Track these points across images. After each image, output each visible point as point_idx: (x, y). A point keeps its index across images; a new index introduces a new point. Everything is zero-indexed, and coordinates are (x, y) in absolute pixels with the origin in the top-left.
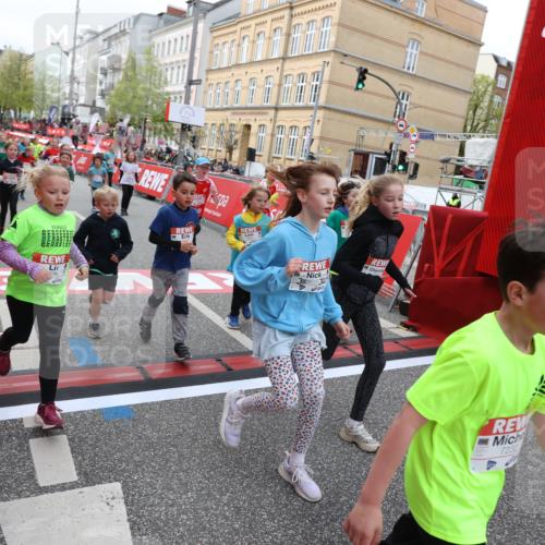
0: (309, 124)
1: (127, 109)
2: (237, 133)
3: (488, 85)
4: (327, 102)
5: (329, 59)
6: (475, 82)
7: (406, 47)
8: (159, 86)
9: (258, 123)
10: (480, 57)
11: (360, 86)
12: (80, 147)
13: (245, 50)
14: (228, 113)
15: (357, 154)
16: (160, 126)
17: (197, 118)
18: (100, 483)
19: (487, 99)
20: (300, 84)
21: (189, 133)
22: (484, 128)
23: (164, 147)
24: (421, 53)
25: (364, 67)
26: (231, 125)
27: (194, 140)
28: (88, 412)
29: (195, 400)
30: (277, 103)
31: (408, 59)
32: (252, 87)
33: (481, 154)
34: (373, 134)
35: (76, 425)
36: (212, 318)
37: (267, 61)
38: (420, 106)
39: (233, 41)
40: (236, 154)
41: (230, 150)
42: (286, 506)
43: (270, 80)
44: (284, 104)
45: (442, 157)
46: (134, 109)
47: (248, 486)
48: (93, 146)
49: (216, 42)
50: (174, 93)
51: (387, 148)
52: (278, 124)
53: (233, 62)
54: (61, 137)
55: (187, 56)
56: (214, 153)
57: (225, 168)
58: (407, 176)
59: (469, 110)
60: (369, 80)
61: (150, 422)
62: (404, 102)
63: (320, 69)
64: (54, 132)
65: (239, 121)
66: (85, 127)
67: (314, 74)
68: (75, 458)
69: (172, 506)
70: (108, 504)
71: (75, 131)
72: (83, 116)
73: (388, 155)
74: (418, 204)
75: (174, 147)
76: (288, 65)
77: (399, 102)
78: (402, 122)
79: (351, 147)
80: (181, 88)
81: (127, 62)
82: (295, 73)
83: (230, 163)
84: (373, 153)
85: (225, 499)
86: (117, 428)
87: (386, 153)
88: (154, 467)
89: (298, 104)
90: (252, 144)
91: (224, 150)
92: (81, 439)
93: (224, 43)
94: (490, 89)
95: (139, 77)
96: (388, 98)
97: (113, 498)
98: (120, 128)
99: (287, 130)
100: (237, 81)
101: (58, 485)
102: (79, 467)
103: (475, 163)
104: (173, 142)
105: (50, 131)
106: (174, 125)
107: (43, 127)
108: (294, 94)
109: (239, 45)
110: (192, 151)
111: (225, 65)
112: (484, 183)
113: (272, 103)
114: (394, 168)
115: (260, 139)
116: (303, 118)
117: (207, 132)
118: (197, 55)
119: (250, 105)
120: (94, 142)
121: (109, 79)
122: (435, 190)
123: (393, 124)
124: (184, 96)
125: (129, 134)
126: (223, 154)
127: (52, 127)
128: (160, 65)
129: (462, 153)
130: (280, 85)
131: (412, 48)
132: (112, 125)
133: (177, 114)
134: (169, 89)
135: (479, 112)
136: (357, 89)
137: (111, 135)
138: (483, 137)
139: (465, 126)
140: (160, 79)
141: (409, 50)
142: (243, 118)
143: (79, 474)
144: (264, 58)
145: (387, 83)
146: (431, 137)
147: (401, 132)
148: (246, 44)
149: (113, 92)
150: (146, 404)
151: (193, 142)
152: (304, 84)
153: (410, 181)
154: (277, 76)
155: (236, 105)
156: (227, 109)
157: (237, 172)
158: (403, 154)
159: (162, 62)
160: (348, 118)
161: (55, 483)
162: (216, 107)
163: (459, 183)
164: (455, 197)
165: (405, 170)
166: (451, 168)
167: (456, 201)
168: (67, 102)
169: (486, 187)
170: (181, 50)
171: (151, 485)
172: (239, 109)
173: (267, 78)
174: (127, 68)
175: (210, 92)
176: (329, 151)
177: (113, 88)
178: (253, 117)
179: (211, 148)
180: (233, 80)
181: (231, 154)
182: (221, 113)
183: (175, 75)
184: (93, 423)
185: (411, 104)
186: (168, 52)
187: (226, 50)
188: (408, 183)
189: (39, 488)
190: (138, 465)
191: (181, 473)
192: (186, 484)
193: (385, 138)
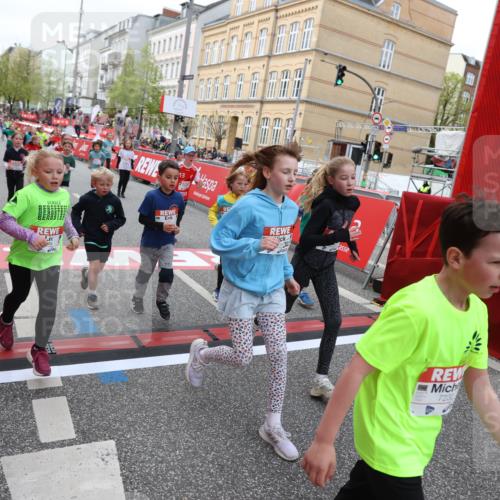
0: (292, 116)
1: (125, 100)
2: (225, 124)
3: (458, 82)
4: (308, 96)
5: (311, 57)
6: (446, 79)
7: (382, 47)
8: (154, 82)
9: (245, 115)
10: (451, 57)
11: (339, 82)
12: (82, 136)
13: (234, 48)
14: (218, 106)
16: (155, 117)
17: (189, 110)
18: (96, 440)
19: (456, 95)
20: (284, 80)
21: (182, 124)
22: (454, 122)
23: (158, 137)
24: (396, 52)
25: (343, 64)
26: (220, 117)
27: (186, 130)
28: (86, 376)
30: (263, 97)
31: (384, 58)
32: (240, 83)
33: (450, 146)
34: (350, 126)
35: (75, 388)
36: (198, 291)
37: (254, 58)
38: (394, 101)
39: (223, 40)
40: (224, 143)
41: (219, 139)
42: (266, 464)
43: (257, 76)
44: (268, 98)
45: (415, 148)
46: (132, 102)
47: (232, 446)
48: (94, 134)
49: (207, 41)
50: (168, 87)
51: (363, 139)
52: (263, 116)
53: (223, 60)
54: (65, 126)
55: (180, 54)
56: (204, 142)
57: (214, 156)
58: (382, 165)
59: (440, 105)
60: (347, 76)
61: (143, 386)
62: (380, 97)
63: (302, 66)
64: (58, 122)
65: (228, 113)
66: (87, 118)
67: (296, 70)
68: (73, 417)
69: (161, 462)
70: (103, 460)
71: (78, 122)
72: (86, 107)
73: (364, 145)
74: (391, 191)
75: (168, 136)
76: (273, 62)
77: (375, 97)
78: (377, 116)
79: (331, 138)
80: (175, 82)
81: (126, 59)
82: (280, 70)
83: (218, 151)
84: (351, 144)
85: (210, 457)
86: (112, 391)
87: (362, 144)
88: (145, 427)
89: (281, 98)
90: (239, 134)
91: (213, 139)
92: (79, 401)
93: (215, 42)
94: (459, 86)
95: (136, 72)
96: (364, 93)
97: (108, 455)
98: (119, 119)
99: (271, 122)
100: (226, 77)
101: (58, 442)
102: (77, 425)
103: (444, 153)
104: (168, 132)
105: (55, 121)
106: (168, 117)
107: (48, 117)
108: (278, 89)
109: (228, 44)
110: (184, 140)
111: (215, 62)
112: (452, 172)
113: (258, 97)
114: (370, 158)
115: (247, 130)
116: (286, 111)
117: (198, 123)
118: (190, 52)
119: (238, 99)
120: (95, 131)
122: (408, 178)
123: (369, 117)
124: (177, 90)
125: (127, 124)
126: (212, 143)
127: (57, 117)
128: (155, 61)
129: (432, 144)
130: (265, 81)
131: (388, 48)
132: (112, 116)
133: (171, 106)
134: (163, 83)
135: (449, 106)
136: (337, 84)
137: (111, 125)
138: (452, 130)
139: (436, 120)
140: (156, 75)
141: (385, 49)
142: (231, 110)
143: (77, 432)
144: (251, 56)
145: (363, 79)
146: (404, 129)
147: (375, 124)
148: (235, 43)
149: (113, 86)
150: (140, 370)
151: (185, 132)
152: (287, 80)
153: (385, 170)
154: (263, 72)
155: (224, 99)
156: (217, 102)
157: (225, 159)
158: (378, 145)
159: (158, 58)
160: (327, 111)
161: (55, 440)
162: (207, 100)
163: (430, 171)
164: (426, 185)
165: (380, 159)
166: (422, 158)
167: (427, 188)
168: (70, 95)
169: (454, 175)
170: (175, 48)
171: (142, 443)
172: (228, 102)
173: (253, 74)
174: (126, 64)
175: (201, 86)
176: (310, 141)
177: (113, 82)
178: (240, 110)
179: (201, 138)
180: (222, 76)
181: (219, 143)
182: (211, 106)
183: (169, 72)
184: (90, 386)
185: (386, 99)
186: (164, 50)
187: (216, 49)
188: (382, 171)
189: (41, 444)
190: (131, 425)
191: (170, 433)
192: (174, 443)
193: (361, 130)
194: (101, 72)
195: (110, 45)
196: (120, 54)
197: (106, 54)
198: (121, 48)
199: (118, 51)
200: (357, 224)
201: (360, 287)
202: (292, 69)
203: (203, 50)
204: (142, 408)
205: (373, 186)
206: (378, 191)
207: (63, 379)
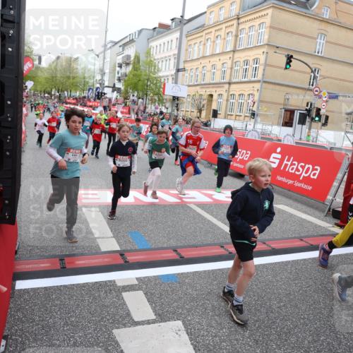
0: (251, 92)
1: (135, 88)
2: (204, 100)
5: (265, 50)
7: (317, 38)
8: (155, 73)
9: (218, 93)
11: (288, 67)
13: (208, 47)
14: (198, 88)
15: (286, 110)
17: (182, 92)
18: (169, 321)
20: (245, 67)
23: (158, 111)
24: (326, 42)
25: (291, 54)
26: (200, 95)
28: (151, 277)
29: (213, 272)
30: (230, 80)
31: (318, 47)
32: (213, 71)
34: (295, 97)
35: (147, 285)
36: (211, 220)
37: (223, 53)
38: (328, 77)
39: (200, 42)
40: (204, 113)
41: (200, 111)
43: (225, 65)
44: (234, 80)
45: (347, 111)
46: (140, 88)
47: (260, 327)
49: (189, 43)
50: (163, 77)
51: (305, 105)
52: (230, 93)
53: (201, 55)
55: (176, 52)
56: (189, 113)
58: (320, 124)
60: (294, 62)
61: (190, 284)
63: (258, 56)
64: (91, 104)
65: (205, 92)
66: (110, 100)
67: (254, 60)
68: (151, 305)
70: (177, 333)
72: (108, 91)
73: (308, 111)
75: (164, 110)
76: (237, 55)
78: (317, 89)
79: (282, 107)
81: (134, 59)
82: (242, 60)
84: (297, 110)
85: (247, 334)
86: (170, 287)
87: (306, 110)
88: (198, 312)
89: (244, 80)
90: (214, 106)
91: (196, 111)
92: (152, 294)
93: (195, 44)
95: (142, 68)
96: (305, 73)
97: (179, 330)
99: (237, 97)
100: (203, 67)
101: (146, 321)
102: (155, 311)
104: (163, 107)
106: (165, 97)
107: (82, 101)
108: (241, 73)
109: (204, 44)
111: (195, 57)
113: (227, 80)
114: (313, 119)
115: (220, 104)
116: (246, 89)
117: (185, 100)
119: (212, 82)
121: (124, 70)
122: (343, 133)
123: (311, 90)
124: (170, 78)
125: (139, 103)
126: (195, 114)
127: (90, 101)
128: (155, 59)
130: (232, 68)
131: (321, 39)
132: (126, 98)
133: (170, 91)
134: (160, 74)
136: (286, 68)
137: (126, 105)
140: (155, 69)
141: (318, 40)
142: (208, 90)
143: (155, 315)
144: (221, 51)
146: (336, 97)
147: (316, 95)
148: (209, 43)
149: (126, 78)
150: (185, 273)
151: (177, 107)
152: (248, 67)
153: (323, 127)
154: (229, 63)
155: (203, 82)
156: (198, 85)
157: (206, 125)
158: (318, 110)
159: (156, 57)
160: (278, 87)
161: (144, 319)
162: (190, 84)
165: (320, 120)
168: (98, 85)
170: (167, 50)
171: (199, 323)
172: (205, 84)
173: (223, 64)
174: (134, 63)
175: (186, 75)
176: (265, 109)
177: (126, 76)
178: (214, 90)
179: (187, 110)
180: (201, 67)
181: (200, 114)
182: (194, 88)
183: (164, 66)
184: (156, 284)
185: (320, 76)
186: (160, 52)
187: (196, 48)
188: (321, 128)
189: (135, 322)
190: (189, 311)
191: (216, 317)
192: (221, 324)
193: (303, 100)
194: (118, 69)
195: (123, 50)
196: (130, 56)
197: (121, 57)
198: (131, 51)
199: (129, 54)
200: (317, 170)
201: (323, 215)
202: (251, 59)
203: (187, 50)
204: (193, 300)
205: (315, 139)
206: (319, 143)
207: (137, 279)
